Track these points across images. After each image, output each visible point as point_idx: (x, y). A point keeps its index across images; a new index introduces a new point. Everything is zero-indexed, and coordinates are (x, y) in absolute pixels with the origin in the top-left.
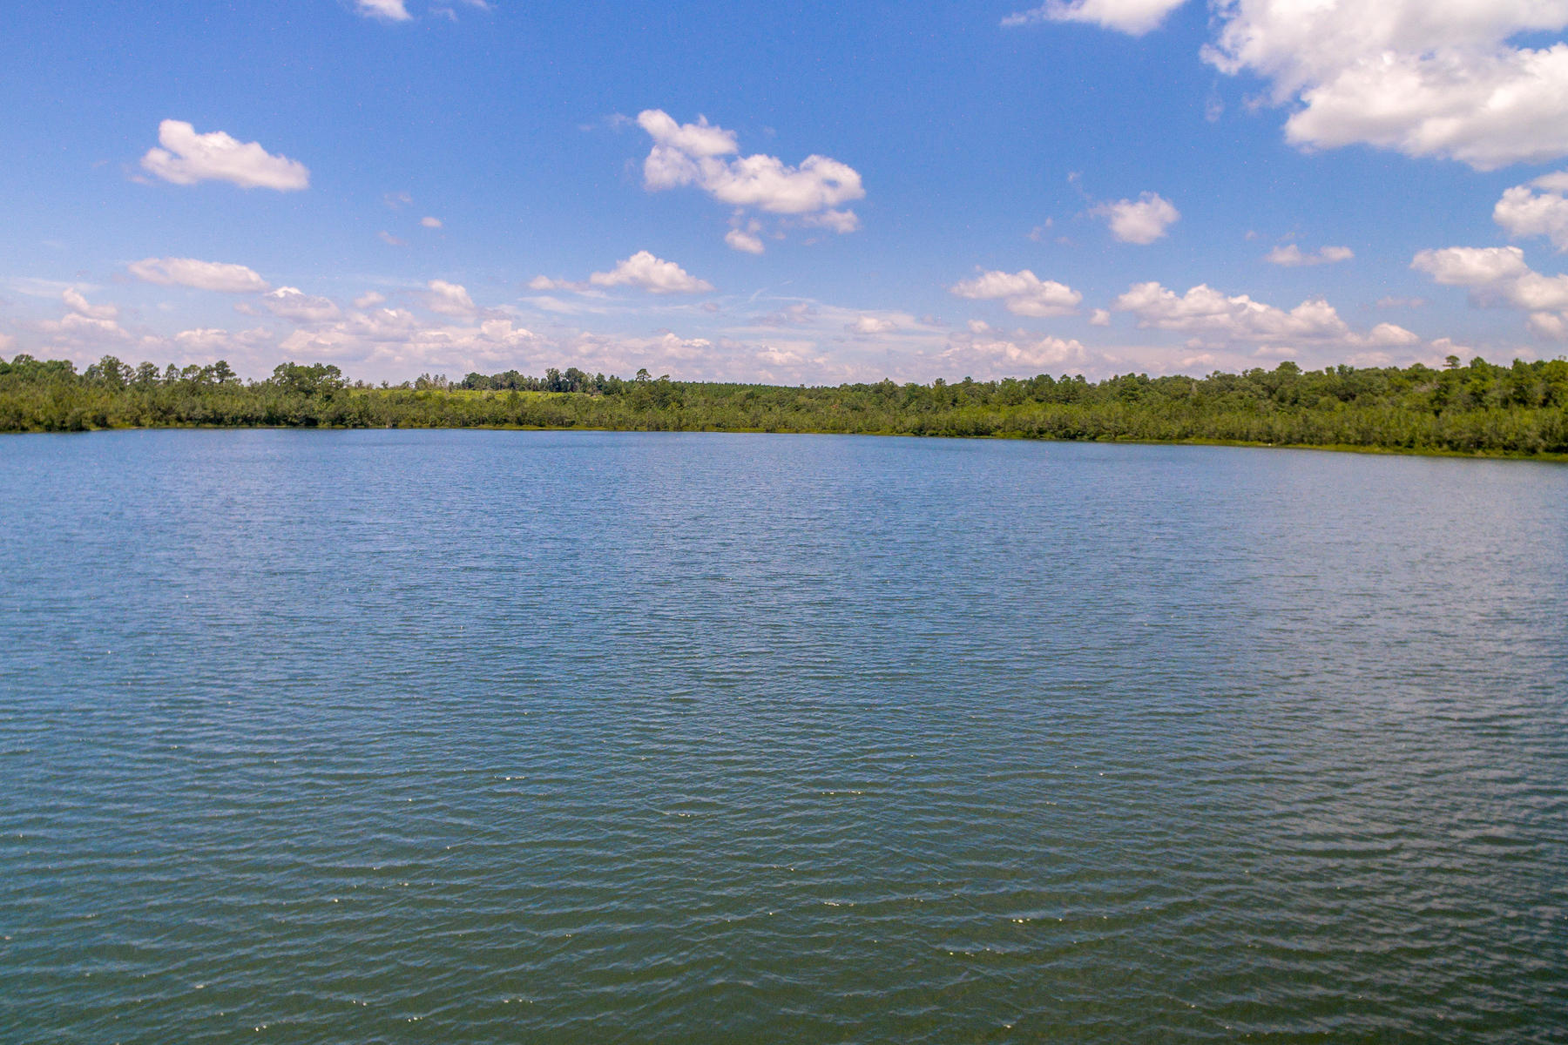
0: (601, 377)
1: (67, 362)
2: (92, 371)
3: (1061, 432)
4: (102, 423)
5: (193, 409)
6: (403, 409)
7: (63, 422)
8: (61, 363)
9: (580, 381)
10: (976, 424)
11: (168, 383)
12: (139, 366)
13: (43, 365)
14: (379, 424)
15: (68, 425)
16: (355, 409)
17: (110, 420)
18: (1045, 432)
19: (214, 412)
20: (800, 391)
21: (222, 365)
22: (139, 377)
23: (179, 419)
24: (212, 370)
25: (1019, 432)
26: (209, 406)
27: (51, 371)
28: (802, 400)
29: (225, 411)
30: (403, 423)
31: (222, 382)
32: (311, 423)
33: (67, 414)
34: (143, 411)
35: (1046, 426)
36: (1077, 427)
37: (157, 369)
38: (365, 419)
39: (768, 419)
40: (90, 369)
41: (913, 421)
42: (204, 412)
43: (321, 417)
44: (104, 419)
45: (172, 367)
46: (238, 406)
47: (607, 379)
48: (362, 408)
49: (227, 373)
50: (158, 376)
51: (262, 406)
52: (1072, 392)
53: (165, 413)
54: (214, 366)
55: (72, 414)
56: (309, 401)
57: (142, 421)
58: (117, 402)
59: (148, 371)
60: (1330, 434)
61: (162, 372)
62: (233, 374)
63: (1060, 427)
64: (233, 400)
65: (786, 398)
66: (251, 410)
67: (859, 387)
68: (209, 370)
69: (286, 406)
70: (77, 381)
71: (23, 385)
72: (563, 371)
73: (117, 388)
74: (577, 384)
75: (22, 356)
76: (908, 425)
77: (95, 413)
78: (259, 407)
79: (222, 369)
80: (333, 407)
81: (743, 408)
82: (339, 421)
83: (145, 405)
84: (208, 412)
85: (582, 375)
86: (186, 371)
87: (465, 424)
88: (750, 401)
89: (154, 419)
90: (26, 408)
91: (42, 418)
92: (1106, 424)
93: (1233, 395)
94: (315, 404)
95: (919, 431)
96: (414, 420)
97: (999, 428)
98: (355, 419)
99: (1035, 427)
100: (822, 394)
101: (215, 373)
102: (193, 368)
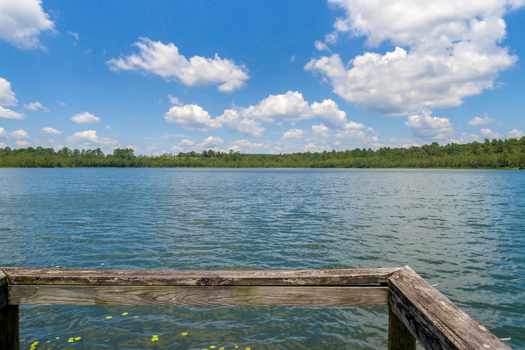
0: (219, 153)
1: (52, 148)
2: (60, 151)
3: (358, 166)
4: (59, 166)
5: (88, 162)
6: (152, 162)
7: (47, 165)
8: (50, 149)
9: (213, 154)
10: (330, 164)
11: (82, 155)
12: (74, 150)
13: (44, 149)
14: (144, 166)
15: (48, 166)
16: (137, 162)
17: (62, 165)
18: (352, 166)
19: (94, 163)
20: (280, 155)
21: (99, 149)
22: (74, 153)
23: (84, 165)
24: (96, 151)
25: (344, 166)
26: (93, 161)
27: (46, 151)
28: (280, 158)
29: (97, 163)
30: (152, 166)
31: (98, 154)
32: (124, 166)
33: (48, 163)
34: (73, 163)
35: (353, 164)
36: (363, 164)
37: (79, 151)
38: (140, 165)
39: (267, 164)
40: (59, 151)
41: (311, 163)
42: (91, 163)
43: (127, 164)
44: (60, 165)
45: (83, 150)
46: (101, 161)
47: (221, 153)
48: (139, 162)
49: (100, 152)
50: (79, 153)
51: (108, 161)
52: (365, 153)
53: (79, 163)
54: (96, 150)
55: (49, 163)
56: (123, 160)
57: (72, 166)
58: (65, 160)
59: (76, 151)
60: (438, 164)
61: (80, 152)
62: (102, 152)
63: (357, 164)
64: (100, 160)
65: (275, 157)
66: (105, 162)
67: (299, 154)
68: (94, 151)
69: (116, 161)
70: (54, 154)
71: (38, 155)
72: (207, 151)
73: (66, 156)
74: (212, 155)
75: (39, 147)
76: (310, 165)
77: (58, 163)
78: (108, 162)
79: (99, 150)
80: (130, 162)
81: (260, 161)
82: (132, 165)
83: (73, 161)
84: (92, 163)
85: (213, 152)
86: (87, 151)
87: (171, 167)
88: (263, 159)
89: (76, 165)
90: (36, 161)
91: (41, 164)
92: (372, 163)
93: (415, 153)
94: (125, 161)
95: (313, 167)
96: (155, 165)
97: (338, 165)
98: (137, 165)
99: (349, 164)
100: (286, 156)
101: (96, 152)
102: (90, 150)
